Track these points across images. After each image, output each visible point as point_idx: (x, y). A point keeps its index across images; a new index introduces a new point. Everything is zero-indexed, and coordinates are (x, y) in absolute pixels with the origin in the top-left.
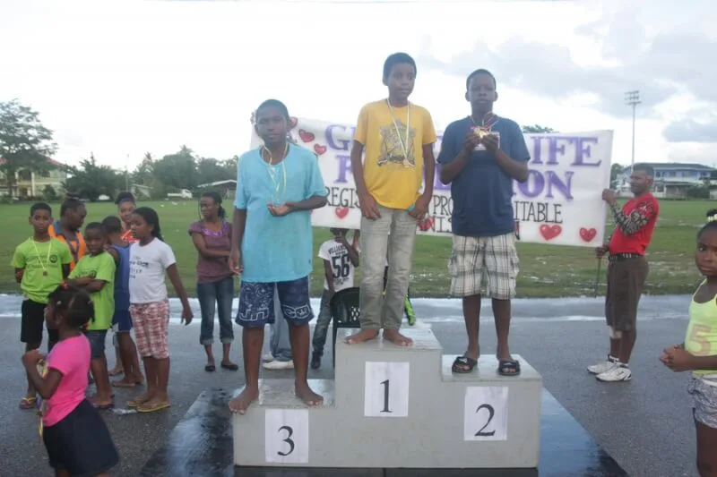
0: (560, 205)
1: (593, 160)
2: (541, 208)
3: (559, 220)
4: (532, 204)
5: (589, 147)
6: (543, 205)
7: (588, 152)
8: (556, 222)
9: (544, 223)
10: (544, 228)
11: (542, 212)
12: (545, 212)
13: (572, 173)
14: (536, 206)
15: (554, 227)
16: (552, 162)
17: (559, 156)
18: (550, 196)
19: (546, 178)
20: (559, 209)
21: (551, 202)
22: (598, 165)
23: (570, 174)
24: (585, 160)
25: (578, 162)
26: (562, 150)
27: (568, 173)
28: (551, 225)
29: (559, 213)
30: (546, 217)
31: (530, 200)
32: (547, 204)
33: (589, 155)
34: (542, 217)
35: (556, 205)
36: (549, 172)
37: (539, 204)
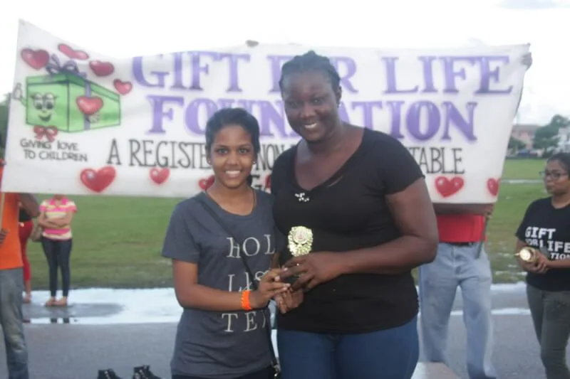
0: (460, 150)
1: (503, 86)
2: (436, 154)
3: (460, 169)
4: (423, 150)
5: (498, 69)
6: (438, 150)
7: (496, 74)
8: (456, 172)
9: (440, 174)
10: (441, 182)
11: (436, 160)
12: (440, 159)
13: (475, 104)
14: (428, 152)
15: (454, 180)
16: (451, 90)
17: (458, 82)
18: (446, 137)
19: (443, 112)
20: (459, 154)
21: (448, 146)
22: (509, 91)
23: (472, 105)
24: (492, 86)
25: (484, 90)
26: (462, 74)
27: (470, 104)
28: (450, 177)
29: (460, 160)
30: (442, 167)
31: (421, 145)
32: (443, 149)
33: (497, 79)
34: (437, 166)
35: (455, 150)
36: (446, 104)
37: (432, 149)
